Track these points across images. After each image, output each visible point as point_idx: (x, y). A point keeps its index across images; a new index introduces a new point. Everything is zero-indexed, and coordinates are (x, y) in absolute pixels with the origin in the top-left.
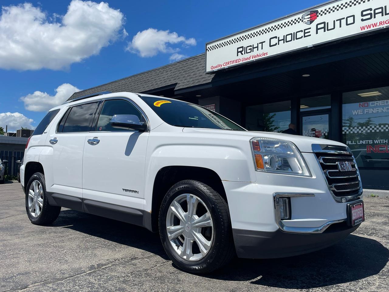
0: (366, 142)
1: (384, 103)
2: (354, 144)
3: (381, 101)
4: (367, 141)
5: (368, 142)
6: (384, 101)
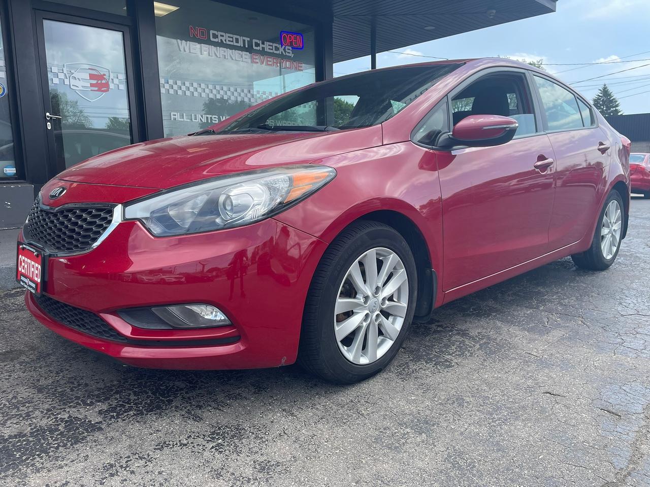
0: (207, 118)
1: (231, 40)
2: (185, 120)
3: (228, 35)
4: (209, 116)
5: (211, 118)
6: (232, 36)
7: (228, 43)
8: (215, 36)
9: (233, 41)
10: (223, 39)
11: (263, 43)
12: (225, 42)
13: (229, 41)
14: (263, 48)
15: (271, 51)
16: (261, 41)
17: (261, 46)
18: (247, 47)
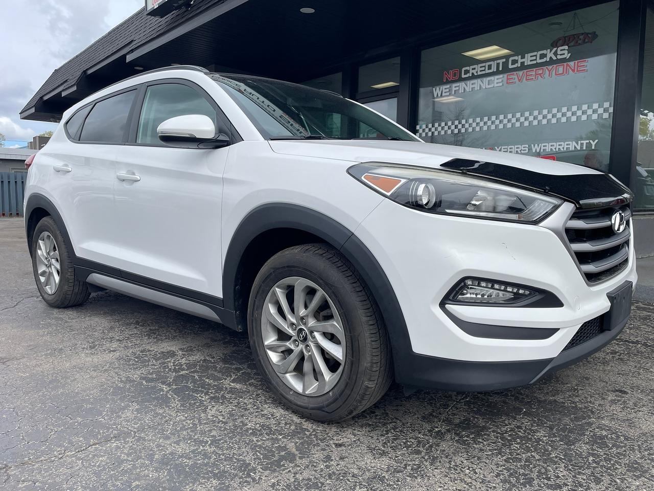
3: (480, 65)
6: (484, 64)
7: (479, 73)
8: (467, 72)
9: (485, 70)
10: (474, 72)
11: (523, 57)
12: (476, 74)
13: (480, 71)
14: (522, 63)
15: (535, 62)
16: (520, 57)
17: (520, 61)
18: (501, 69)
